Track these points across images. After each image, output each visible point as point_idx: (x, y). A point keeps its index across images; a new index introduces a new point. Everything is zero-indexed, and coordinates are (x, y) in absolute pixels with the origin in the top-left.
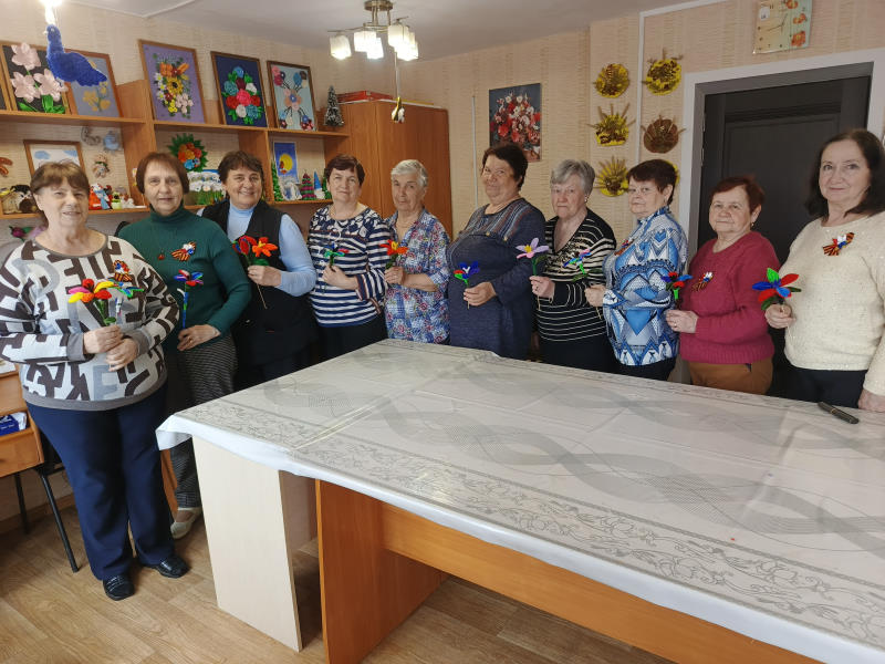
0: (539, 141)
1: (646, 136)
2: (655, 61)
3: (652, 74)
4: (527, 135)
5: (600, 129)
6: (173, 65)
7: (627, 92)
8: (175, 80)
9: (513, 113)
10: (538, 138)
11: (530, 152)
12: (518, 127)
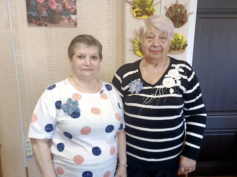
1: (168, 13)
4: (64, 5)
5: (135, 5)
10: (75, 8)
11: (68, 19)
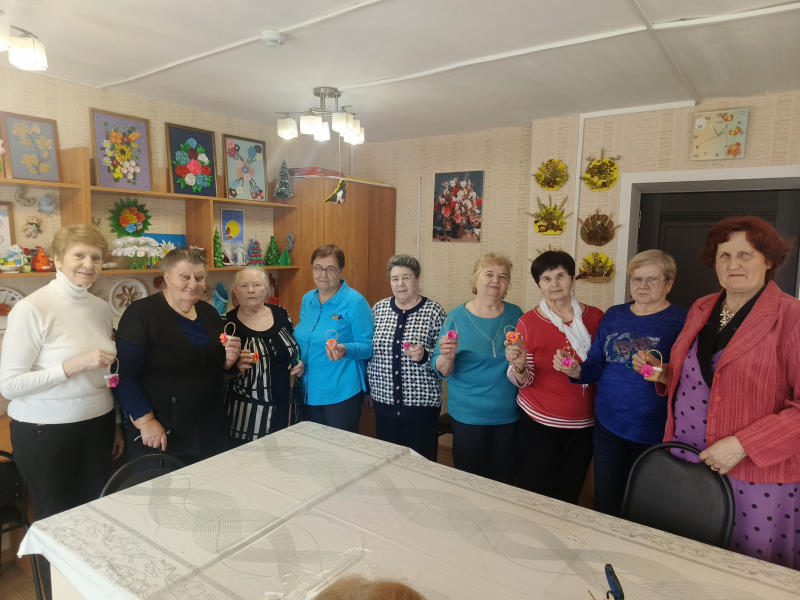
0: (480, 223)
1: (583, 228)
2: (594, 160)
3: (589, 171)
4: (469, 218)
5: (538, 218)
6: (124, 134)
7: (566, 186)
8: (124, 147)
9: (456, 196)
11: (471, 234)
12: (460, 209)
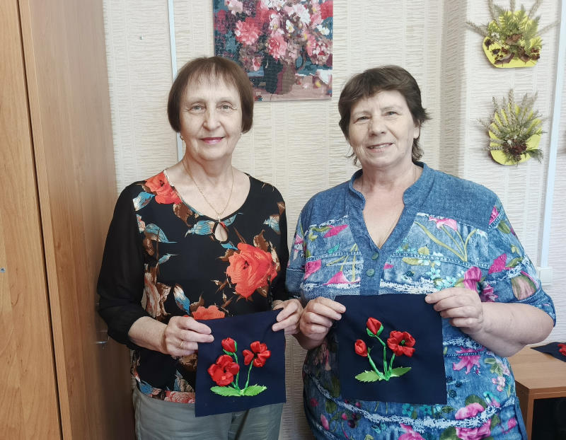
0: (331, 57)
10: (328, 52)
11: (311, 80)
12: (283, 26)
